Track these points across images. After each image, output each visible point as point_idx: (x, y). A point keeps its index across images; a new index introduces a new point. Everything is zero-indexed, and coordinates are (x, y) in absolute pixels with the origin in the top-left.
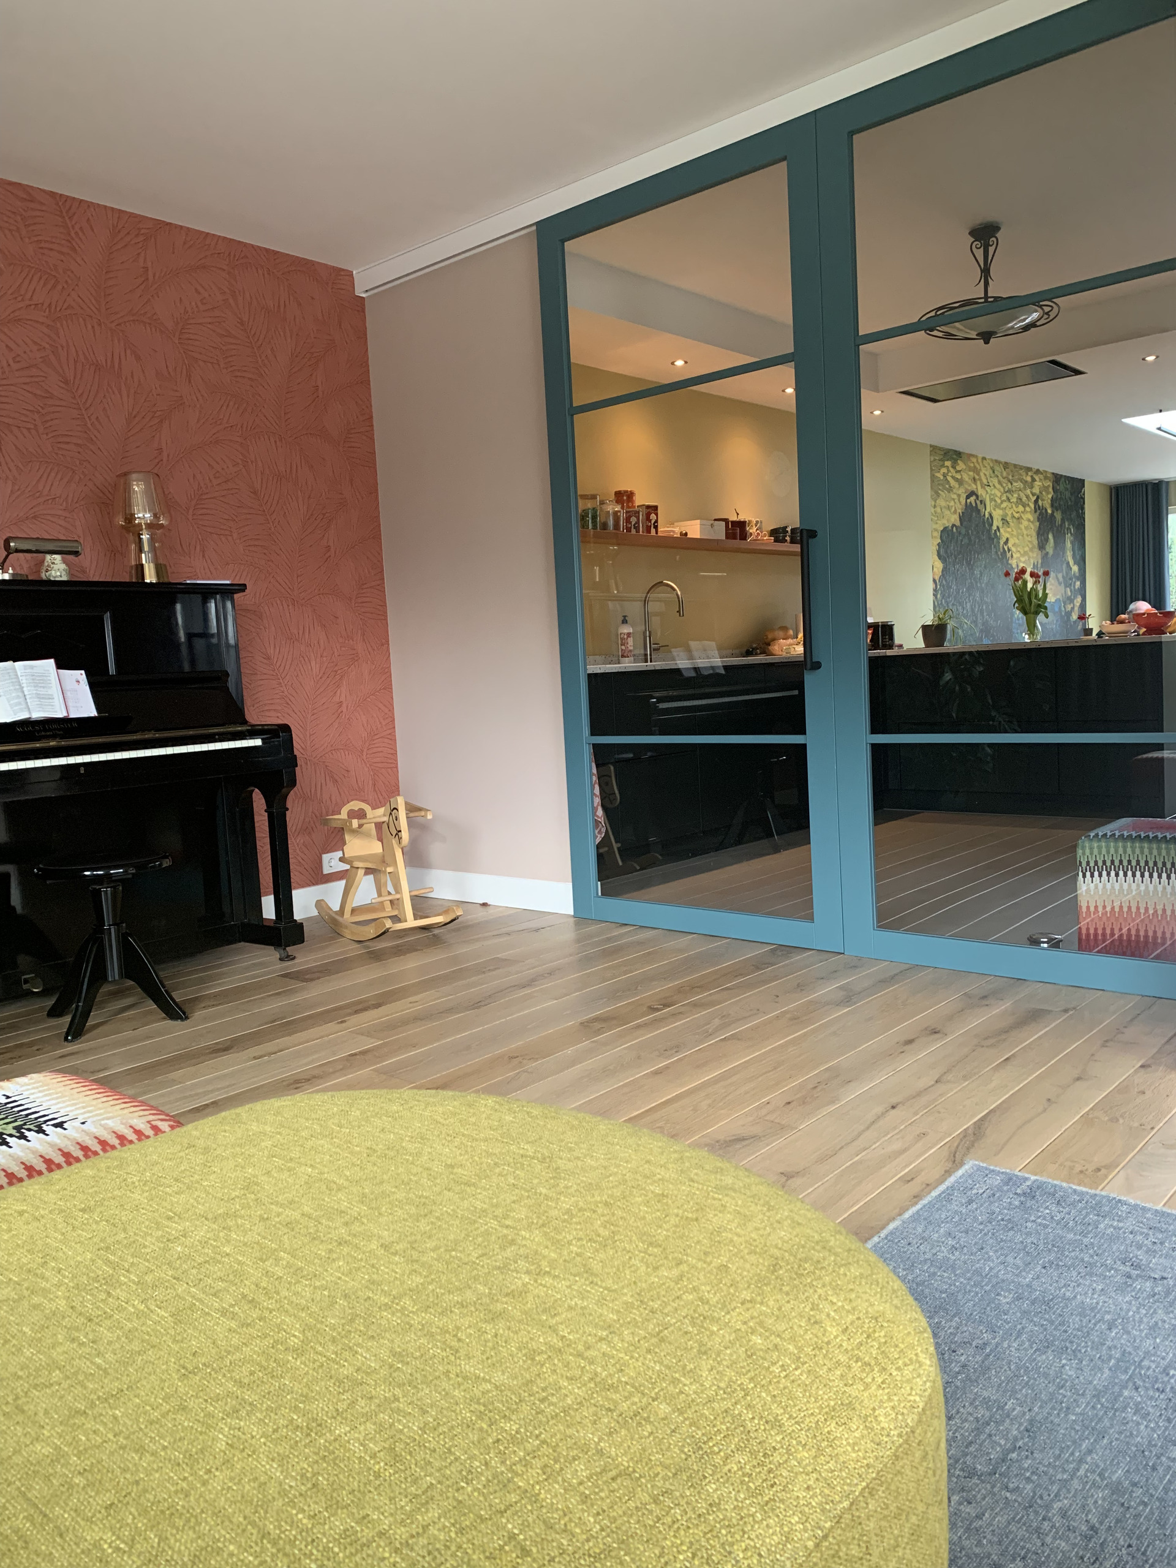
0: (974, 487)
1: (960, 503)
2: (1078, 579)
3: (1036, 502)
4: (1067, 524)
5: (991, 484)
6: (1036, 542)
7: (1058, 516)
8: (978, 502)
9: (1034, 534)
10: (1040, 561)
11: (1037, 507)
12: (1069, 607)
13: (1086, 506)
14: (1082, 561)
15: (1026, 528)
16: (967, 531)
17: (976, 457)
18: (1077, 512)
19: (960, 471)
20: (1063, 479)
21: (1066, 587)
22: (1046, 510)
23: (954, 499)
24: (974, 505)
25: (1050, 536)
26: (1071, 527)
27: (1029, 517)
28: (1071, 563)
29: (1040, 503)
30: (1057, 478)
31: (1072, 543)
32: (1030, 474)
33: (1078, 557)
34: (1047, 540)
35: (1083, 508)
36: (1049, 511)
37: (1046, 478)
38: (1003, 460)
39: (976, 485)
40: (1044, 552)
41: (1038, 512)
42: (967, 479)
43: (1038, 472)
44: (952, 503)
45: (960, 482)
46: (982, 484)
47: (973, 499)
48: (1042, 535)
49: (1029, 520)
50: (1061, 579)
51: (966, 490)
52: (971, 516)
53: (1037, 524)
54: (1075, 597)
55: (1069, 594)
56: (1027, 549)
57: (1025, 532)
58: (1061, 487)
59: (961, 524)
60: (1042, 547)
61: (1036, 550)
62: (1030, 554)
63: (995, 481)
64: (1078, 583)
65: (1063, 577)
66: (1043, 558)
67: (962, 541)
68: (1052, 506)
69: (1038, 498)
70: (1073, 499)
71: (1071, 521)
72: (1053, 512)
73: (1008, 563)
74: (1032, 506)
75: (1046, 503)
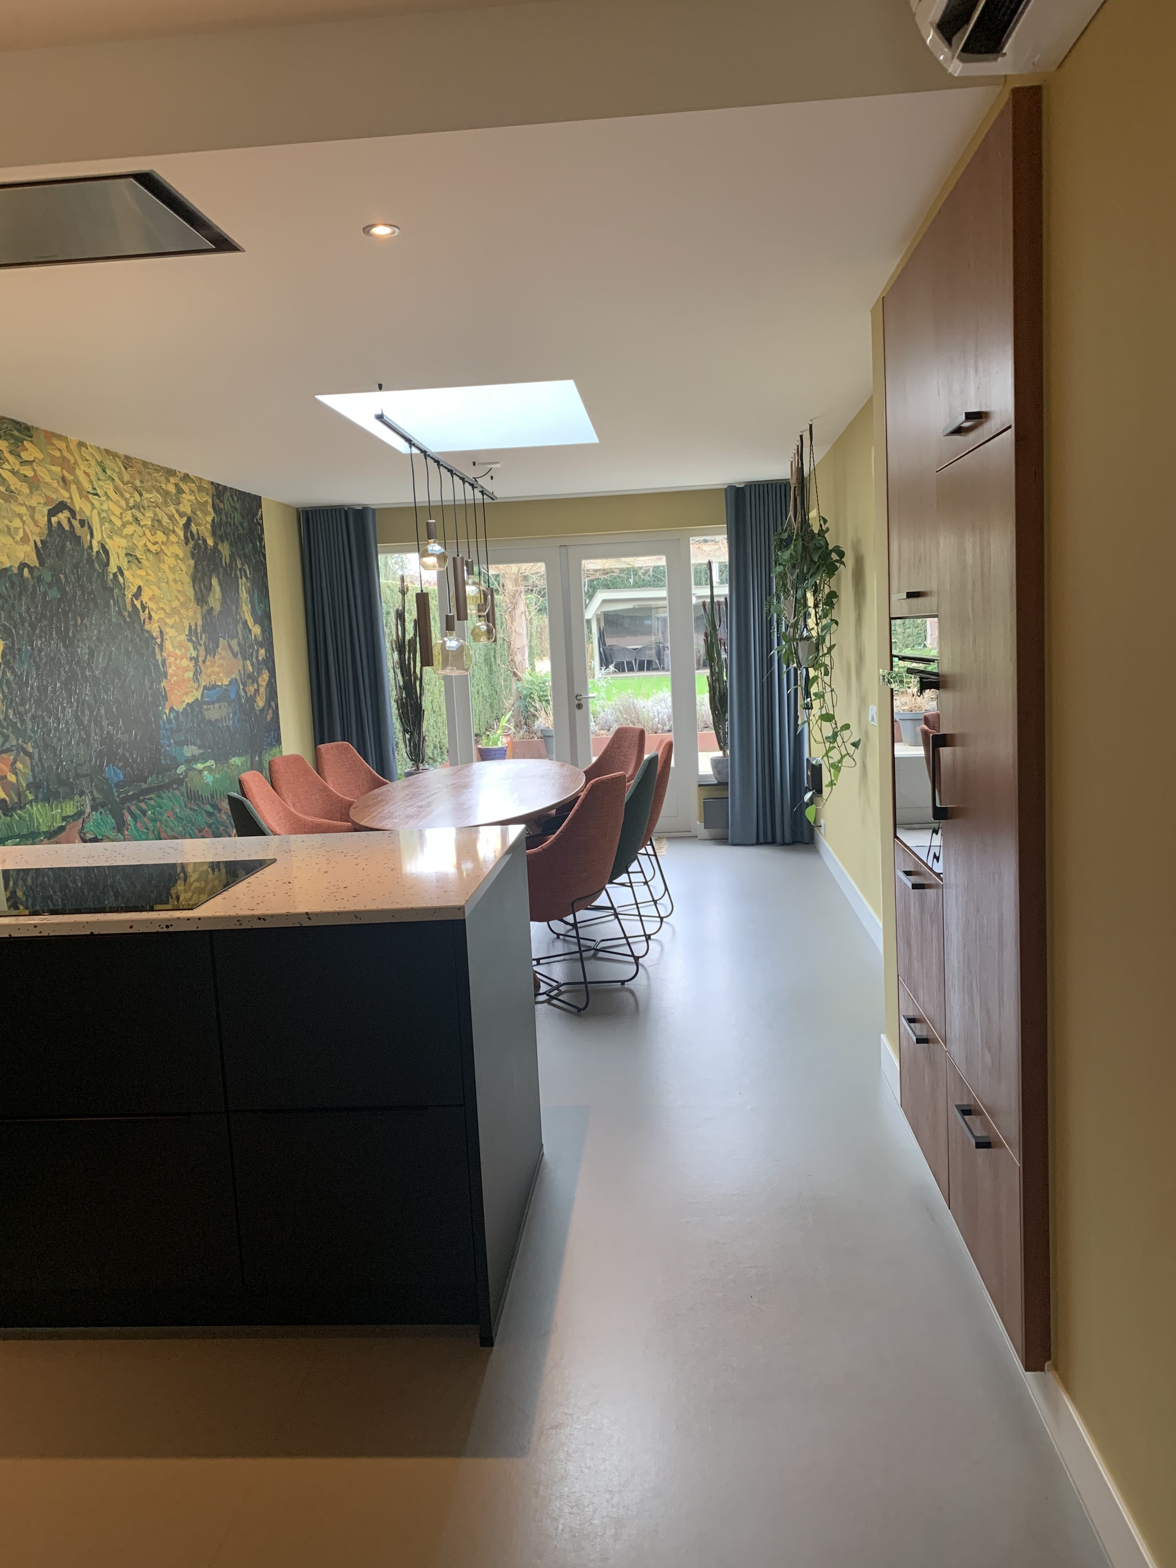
0: (67, 495)
1: (36, 524)
2: (261, 645)
3: (187, 526)
4: (239, 563)
5: (99, 491)
6: (190, 593)
7: (225, 549)
8: (76, 524)
9: (187, 579)
10: (200, 623)
11: (189, 536)
12: (251, 689)
13: (266, 536)
14: (265, 618)
15: (173, 569)
16: (55, 576)
17: (65, 439)
18: (254, 544)
19: (30, 463)
20: (228, 494)
21: (244, 659)
22: (205, 541)
23: (20, 516)
24: (67, 528)
25: (215, 582)
26: (246, 567)
27: (176, 553)
28: (250, 623)
29: (194, 528)
30: (219, 491)
31: (248, 592)
32: (172, 480)
33: (259, 612)
34: (209, 588)
35: (261, 540)
36: (210, 542)
37: (200, 489)
38: (122, 452)
39: (69, 491)
40: (205, 607)
41: (192, 543)
42: (48, 479)
43: (186, 478)
44: (17, 523)
45: (34, 484)
46: (80, 489)
47: (63, 516)
48: (200, 579)
49: (177, 557)
50: (236, 648)
51: (48, 500)
52: (63, 547)
53: (192, 562)
54: (260, 673)
55: (251, 670)
56: (176, 604)
57: (171, 577)
58: (226, 506)
59: (42, 562)
60: (201, 599)
61: (193, 604)
62: (183, 611)
63: (109, 487)
64: (262, 652)
65: (239, 644)
66: (204, 618)
67: (45, 594)
68: (214, 534)
69: (189, 520)
70: (245, 525)
71: (246, 558)
72: (216, 544)
73: (143, 630)
74: (181, 534)
75: (204, 526)
